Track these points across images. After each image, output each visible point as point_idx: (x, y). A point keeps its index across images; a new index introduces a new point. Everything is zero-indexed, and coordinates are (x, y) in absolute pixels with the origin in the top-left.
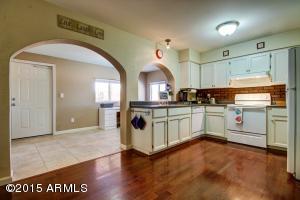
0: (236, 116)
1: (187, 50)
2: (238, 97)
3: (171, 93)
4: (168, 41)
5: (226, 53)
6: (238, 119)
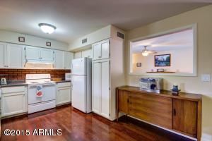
5: (21, 40)
6: (39, 94)
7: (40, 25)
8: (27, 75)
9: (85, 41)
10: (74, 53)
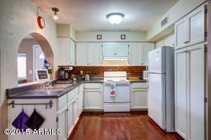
0: (111, 90)
1: (68, 26)
2: (106, 74)
3: (50, 72)
4: (55, 10)
5: (99, 37)
6: (113, 93)
7: (108, 16)
8: (105, 73)
9: (165, 22)
10: (155, 42)
